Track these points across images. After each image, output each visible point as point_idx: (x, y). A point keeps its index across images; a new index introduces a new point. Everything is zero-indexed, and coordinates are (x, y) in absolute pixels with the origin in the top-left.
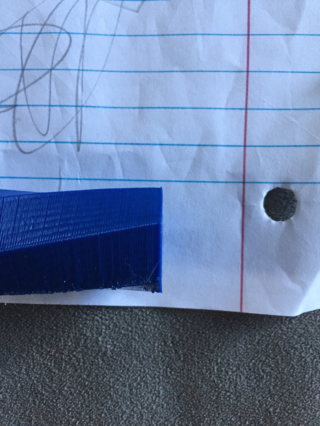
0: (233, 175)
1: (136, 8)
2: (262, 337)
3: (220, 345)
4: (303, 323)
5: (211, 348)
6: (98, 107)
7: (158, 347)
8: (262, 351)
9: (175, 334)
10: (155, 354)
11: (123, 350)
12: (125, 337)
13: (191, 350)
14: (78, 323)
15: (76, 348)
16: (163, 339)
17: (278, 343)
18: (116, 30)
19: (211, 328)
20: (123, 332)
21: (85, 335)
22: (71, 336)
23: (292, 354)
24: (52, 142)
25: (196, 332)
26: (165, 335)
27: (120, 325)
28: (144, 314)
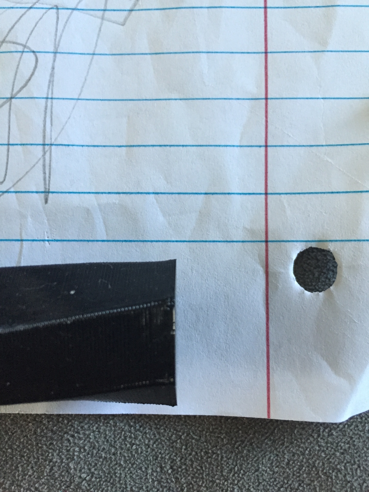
0: (252, 232)
1: (121, 20)
2: (293, 456)
3: (236, 469)
4: (348, 435)
5: (224, 474)
6: (73, 145)
7: (152, 474)
8: (294, 475)
9: (175, 456)
10: (147, 484)
11: (103, 480)
12: (107, 461)
13: (197, 478)
14: (41, 444)
15: (39, 478)
16: (158, 463)
17: (314, 463)
18: (95, 47)
19: (223, 445)
20: (103, 455)
21: (51, 461)
22: (32, 462)
23: (334, 477)
24: (10, 192)
25: (204, 453)
26: (162, 458)
27: (100, 446)
28: (132, 428)
